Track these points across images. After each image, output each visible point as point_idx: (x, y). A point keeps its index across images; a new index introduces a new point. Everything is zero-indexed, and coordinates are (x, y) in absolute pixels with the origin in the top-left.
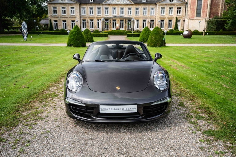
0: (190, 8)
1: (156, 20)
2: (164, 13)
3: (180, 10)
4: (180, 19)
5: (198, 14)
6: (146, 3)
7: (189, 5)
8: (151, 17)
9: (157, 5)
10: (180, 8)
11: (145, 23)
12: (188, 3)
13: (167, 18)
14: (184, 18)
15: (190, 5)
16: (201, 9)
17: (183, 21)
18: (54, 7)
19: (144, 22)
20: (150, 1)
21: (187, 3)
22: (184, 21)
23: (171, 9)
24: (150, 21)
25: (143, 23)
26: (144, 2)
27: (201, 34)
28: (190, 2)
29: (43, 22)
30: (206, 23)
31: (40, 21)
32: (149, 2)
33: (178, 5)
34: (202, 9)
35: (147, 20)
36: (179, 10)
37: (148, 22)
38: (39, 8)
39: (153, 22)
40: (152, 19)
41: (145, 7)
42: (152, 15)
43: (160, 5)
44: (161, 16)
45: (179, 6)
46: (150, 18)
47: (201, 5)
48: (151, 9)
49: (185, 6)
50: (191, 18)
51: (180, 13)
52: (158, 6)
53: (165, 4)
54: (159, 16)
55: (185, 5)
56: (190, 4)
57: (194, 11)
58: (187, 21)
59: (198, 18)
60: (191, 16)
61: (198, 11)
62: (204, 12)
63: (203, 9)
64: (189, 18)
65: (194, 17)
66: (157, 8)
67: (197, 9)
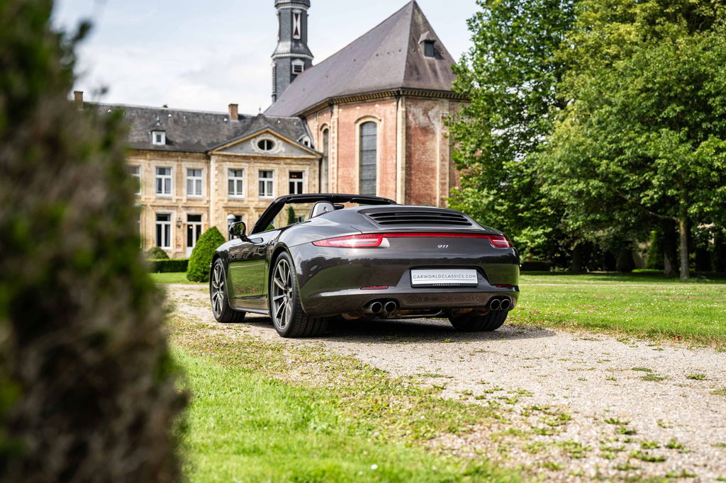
0: (335, 176)
1: (208, 215)
2: (240, 190)
3: (300, 180)
4: (301, 214)
6: (168, 147)
7: (332, 164)
8: (191, 204)
9: (212, 157)
10: (299, 175)
11: (167, 226)
12: (326, 158)
13: (253, 211)
15: (335, 166)
16: (375, 180)
19: (163, 223)
20: (184, 142)
21: (322, 159)
23: (265, 176)
24: (185, 220)
25: (159, 227)
26: (159, 144)
28: (335, 156)
32: (178, 147)
33: (291, 164)
34: (378, 180)
35: (174, 216)
36: (296, 181)
37: (179, 221)
39: (198, 223)
40: (193, 212)
41: (163, 164)
42: (194, 195)
43: (226, 159)
44: (229, 200)
45: (295, 168)
46: (187, 208)
47: (374, 165)
48: (188, 175)
49: (317, 169)
51: (300, 192)
52: (217, 161)
53: (245, 158)
54: (222, 200)
55: (317, 163)
56: (336, 161)
61: (365, 186)
63: (382, 181)
66: (213, 171)
67: (361, 180)
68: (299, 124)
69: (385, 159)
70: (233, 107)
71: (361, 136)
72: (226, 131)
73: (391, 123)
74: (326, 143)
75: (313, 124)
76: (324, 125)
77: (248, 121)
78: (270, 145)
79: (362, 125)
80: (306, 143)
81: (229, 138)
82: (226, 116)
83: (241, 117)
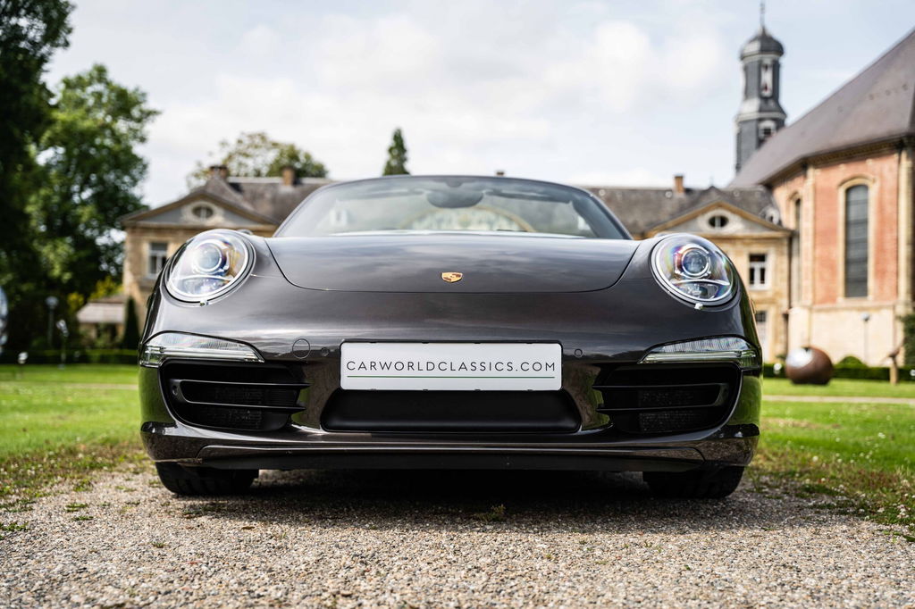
0: (810, 258)
3: (762, 265)
4: (764, 308)
5: (856, 284)
7: (806, 242)
10: (761, 258)
12: (798, 235)
14: (785, 302)
15: (810, 246)
16: (866, 260)
17: (781, 319)
18: (155, 246)
21: (792, 237)
22: (786, 317)
27: (881, 375)
28: (810, 232)
29: (94, 313)
30: (900, 327)
31: (79, 308)
33: (750, 245)
34: (871, 261)
36: (757, 266)
38: (83, 254)
45: (757, 249)
47: (866, 241)
49: (786, 250)
50: (823, 303)
51: (763, 279)
55: (786, 242)
56: (811, 237)
57: (832, 268)
58: (798, 315)
59: (855, 302)
60: (821, 293)
61: (853, 269)
62: (881, 273)
63: (877, 263)
64: (809, 302)
65: (833, 300)
67: (848, 262)
68: (763, 195)
69: (880, 234)
70: (679, 178)
71: (847, 204)
72: (669, 207)
73: (891, 183)
74: (798, 216)
75: (781, 194)
76: (796, 193)
77: (696, 195)
78: (724, 222)
79: (848, 191)
80: (771, 218)
81: (673, 216)
82: (670, 190)
83: (688, 191)
